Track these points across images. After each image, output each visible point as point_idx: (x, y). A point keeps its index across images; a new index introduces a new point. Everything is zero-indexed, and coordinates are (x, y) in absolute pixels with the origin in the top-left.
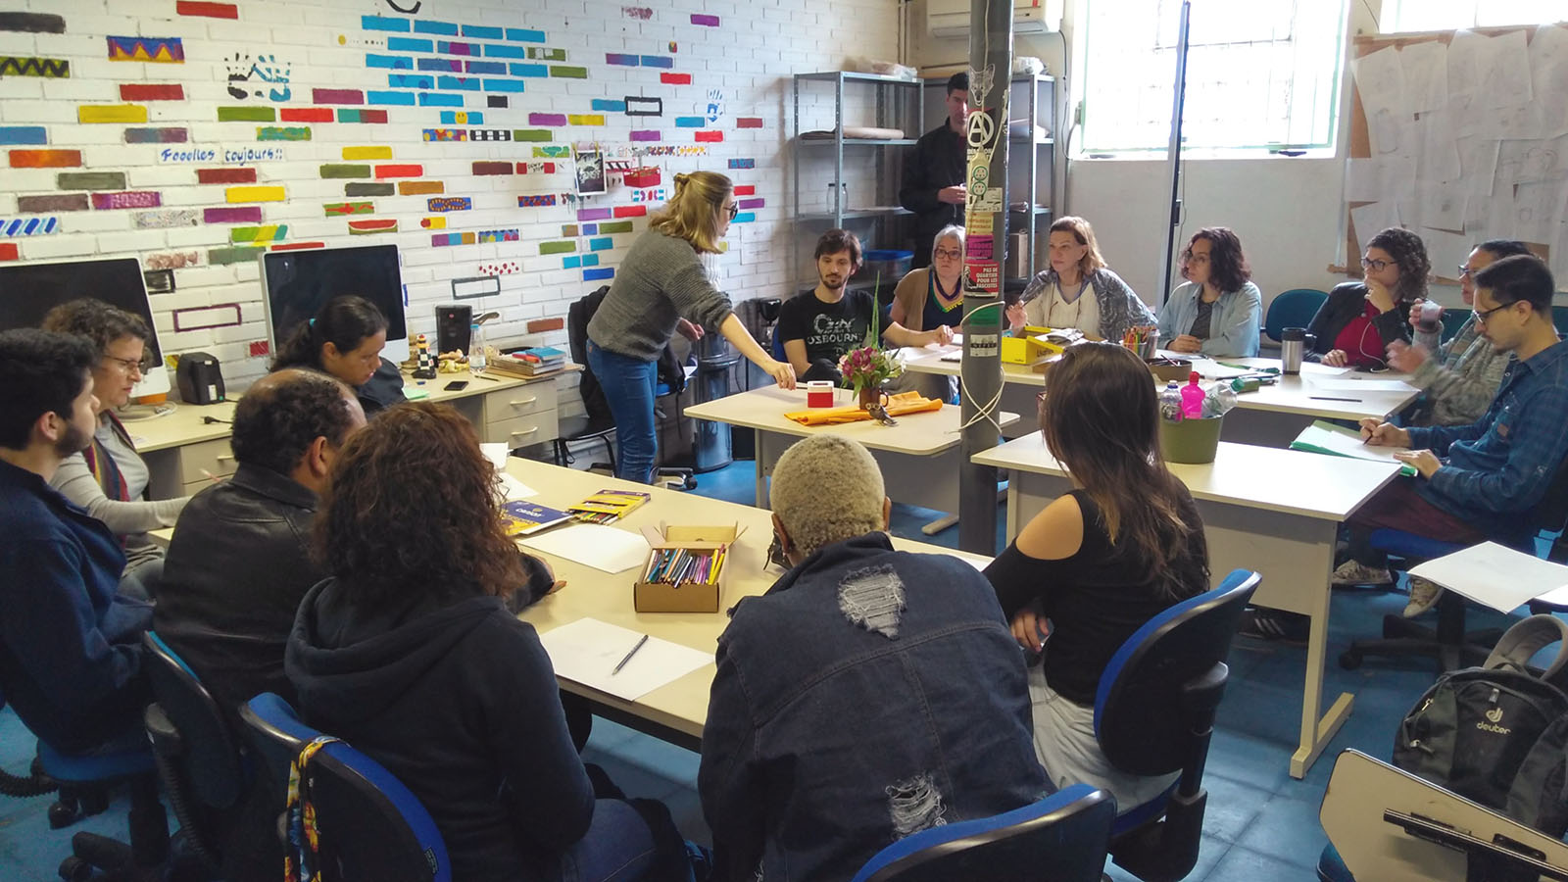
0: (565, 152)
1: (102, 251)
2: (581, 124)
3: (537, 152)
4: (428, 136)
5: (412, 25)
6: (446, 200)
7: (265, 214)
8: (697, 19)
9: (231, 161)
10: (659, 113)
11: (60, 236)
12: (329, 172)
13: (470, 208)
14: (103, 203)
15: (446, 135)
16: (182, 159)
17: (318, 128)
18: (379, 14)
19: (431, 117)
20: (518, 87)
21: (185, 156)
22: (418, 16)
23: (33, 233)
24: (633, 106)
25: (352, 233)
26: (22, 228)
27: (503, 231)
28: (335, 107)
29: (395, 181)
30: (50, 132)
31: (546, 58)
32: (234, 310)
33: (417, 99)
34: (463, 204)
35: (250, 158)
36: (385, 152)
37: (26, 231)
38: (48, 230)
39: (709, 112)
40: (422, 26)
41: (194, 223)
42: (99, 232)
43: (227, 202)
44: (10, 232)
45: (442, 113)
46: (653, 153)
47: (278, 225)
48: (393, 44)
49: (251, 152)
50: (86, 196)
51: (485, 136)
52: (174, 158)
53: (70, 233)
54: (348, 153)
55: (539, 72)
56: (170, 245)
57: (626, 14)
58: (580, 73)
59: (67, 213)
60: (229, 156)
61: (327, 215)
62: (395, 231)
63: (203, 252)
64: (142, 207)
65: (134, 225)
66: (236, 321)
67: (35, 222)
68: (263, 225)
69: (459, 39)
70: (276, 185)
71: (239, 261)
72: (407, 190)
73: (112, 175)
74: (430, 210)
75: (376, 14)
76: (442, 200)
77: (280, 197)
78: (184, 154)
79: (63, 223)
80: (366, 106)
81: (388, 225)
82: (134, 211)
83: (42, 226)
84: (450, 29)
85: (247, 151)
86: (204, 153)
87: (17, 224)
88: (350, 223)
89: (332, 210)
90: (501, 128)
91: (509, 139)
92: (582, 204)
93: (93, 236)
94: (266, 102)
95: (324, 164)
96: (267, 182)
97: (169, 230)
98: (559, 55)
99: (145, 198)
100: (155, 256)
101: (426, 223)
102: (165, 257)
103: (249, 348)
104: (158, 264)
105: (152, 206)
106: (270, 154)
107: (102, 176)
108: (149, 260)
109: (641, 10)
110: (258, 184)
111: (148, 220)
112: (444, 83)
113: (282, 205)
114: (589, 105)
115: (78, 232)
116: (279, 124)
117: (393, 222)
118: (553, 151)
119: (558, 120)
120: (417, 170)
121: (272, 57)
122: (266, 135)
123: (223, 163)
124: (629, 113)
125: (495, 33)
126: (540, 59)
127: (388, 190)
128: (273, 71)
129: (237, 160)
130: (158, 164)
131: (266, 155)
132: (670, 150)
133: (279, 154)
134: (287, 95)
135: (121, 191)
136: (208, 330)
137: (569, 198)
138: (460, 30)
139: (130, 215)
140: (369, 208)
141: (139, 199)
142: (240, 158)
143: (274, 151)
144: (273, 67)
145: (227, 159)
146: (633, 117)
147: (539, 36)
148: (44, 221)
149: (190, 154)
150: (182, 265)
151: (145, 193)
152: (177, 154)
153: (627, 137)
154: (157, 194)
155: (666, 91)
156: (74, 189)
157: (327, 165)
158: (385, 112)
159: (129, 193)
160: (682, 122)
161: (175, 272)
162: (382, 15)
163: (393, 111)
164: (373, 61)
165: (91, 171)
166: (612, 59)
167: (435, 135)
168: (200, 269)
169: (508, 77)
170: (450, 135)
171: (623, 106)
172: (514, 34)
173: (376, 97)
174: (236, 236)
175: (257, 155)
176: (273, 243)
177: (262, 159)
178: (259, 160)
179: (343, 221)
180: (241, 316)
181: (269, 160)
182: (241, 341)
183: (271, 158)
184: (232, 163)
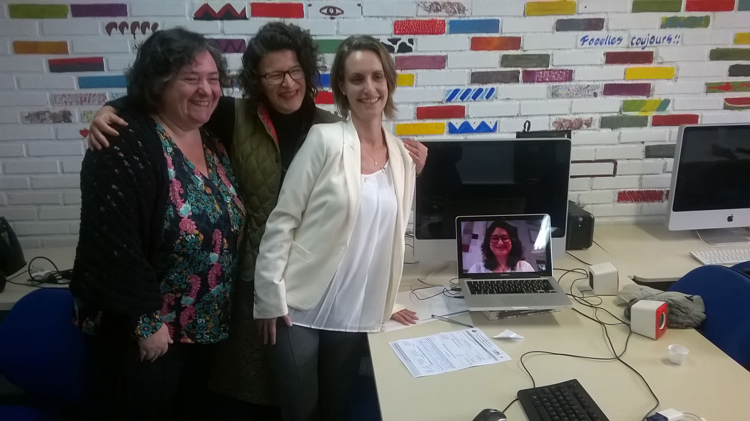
1: (522, 114)
7: (653, 90)
9: (635, 45)
11: (495, 102)
12: (717, 55)
14: (529, 77)
16: (596, 44)
17: (717, 17)
21: (599, 42)
23: (477, 99)
25: (726, 108)
26: (471, 95)
30: (502, 23)
32: (612, 165)
35: (651, 43)
37: (472, 98)
38: (487, 97)
41: (595, 95)
42: (522, 99)
43: (624, 79)
44: (462, 98)
47: (663, 99)
49: (653, 37)
50: (518, 72)
52: (590, 44)
53: (502, 100)
54: (738, 38)
56: (573, 111)
59: (503, 85)
60: (634, 41)
61: (707, 92)
63: (597, 117)
64: (559, 81)
65: (550, 93)
66: (612, 174)
67: (480, 91)
68: (650, 98)
70: (668, 66)
71: (624, 127)
73: (540, 56)
77: (670, 75)
78: (598, 39)
79: (499, 93)
82: (551, 84)
83: (484, 94)
85: (650, 37)
86: (615, 38)
87: (469, 91)
88: (727, 100)
89: (712, 88)
93: (518, 102)
95: (715, 47)
96: (661, 63)
97: (575, 100)
99: (562, 74)
100: (560, 119)
102: (568, 120)
103: (617, 195)
104: (561, 125)
105: (566, 81)
106: (669, 39)
107: (532, 57)
108: (555, 122)
110: (653, 65)
111: (560, 91)
113: (670, 83)
115: (508, 99)
116: (683, 13)
122: (668, 24)
123: (628, 47)
129: (640, 45)
130: (576, 47)
131: (665, 40)
133: (677, 40)
135: (545, 69)
136: (589, 178)
139: (548, 87)
140: (747, 86)
141: (556, 76)
142: (642, 43)
143: (673, 37)
145: (632, 44)
148: (486, 90)
149: (603, 40)
150: (579, 127)
151: (562, 70)
152: (593, 40)
154: (571, 71)
156: (511, 67)
157: (718, 48)
159: (551, 70)
161: (572, 132)
165: (526, 53)
168: (592, 132)
174: (626, 106)
175: (658, 41)
176: (655, 114)
177: (661, 43)
178: (658, 44)
179: (720, 97)
180: (616, 169)
181: (667, 44)
182: (612, 189)
183: (669, 43)
184: (636, 47)
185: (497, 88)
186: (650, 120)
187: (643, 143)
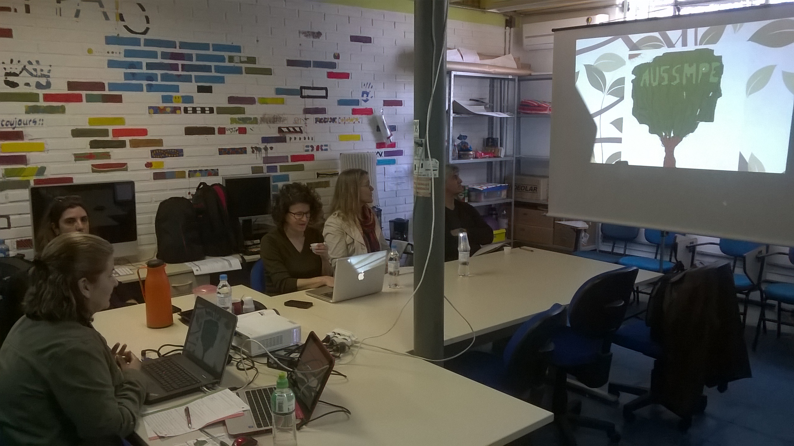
0: (255, 121)
2: (267, 103)
3: (233, 121)
4: (152, 111)
5: (142, 42)
6: (164, 151)
7: (29, 160)
8: (355, 39)
9: (5, 126)
10: (326, 97)
12: (77, 133)
13: (183, 156)
15: (165, 110)
17: (70, 106)
18: (118, 35)
19: (155, 99)
20: (221, 80)
22: (147, 36)
24: (306, 92)
25: (94, 171)
27: (206, 170)
28: (84, 93)
29: (127, 139)
31: (242, 62)
32: (5, 220)
33: (145, 88)
34: (178, 153)
35: (19, 124)
36: (121, 121)
39: (363, 96)
40: (148, 43)
45: (163, 96)
46: (320, 122)
47: (39, 167)
48: (128, 53)
49: (20, 120)
51: (194, 110)
54: (92, 121)
55: (238, 71)
57: (302, 36)
58: (267, 72)
60: (4, 123)
61: (76, 160)
62: (126, 170)
66: (7, 226)
68: (28, 166)
69: (177, 50)
70: (38, 141)
71: (9, 189)
72: (135, 144)
74: (152, 157)
75: (116, 35)
76: (161, 150)
77: (41, 148)
80: (107, 92)
81: (122, 167)
84: (172, 44)
85: (18, 120)
88: (92, 165)
89: (79, 157)
90: (207, 106)
91: (213, 112)
92: (267, 153)
94: (33, 90)
95: (74, 128)
96: (31, 140)
98: (252, 60)
101: (149, 165)
103: (15, 244)
106: (35, 122)
109: (313, 33)
110: (26, 141)
112: (165, 77)
113: (42, 154)
114: (273, 92)
116: (42, 103)
117: (125, 164)
118: (245, 120)
119: (251, 101)
120: (144, 132)
121: (38, 62)
122: (30, 110)
124: (302, 97)
125: (205, 47)
126: (237, 63)
127: (122, 145)
128: (38, 70)
129: (9, 126)
131: (31, 123)
132: (333, 120)
133: (41, 122)
134: (48, 85)
137: (256, 149)
138: (178, 45)
140: (107, 156)
142: (12, 125)
143: (37, 120)
144: (38, 68)
145: (2, 125)
146: (306, 99)
147: (237, 49)
153: (302, 112)
155: (331, 83)
157: (76, 129)
158: (121, 95)
160: (342, 103)
162: (120, 36)
163: (125, 95)
164: (112, 64)
166: (291, 63)
167: (156, 110)
169: (213, 74)
170: (168, 110)
171: (300, 92)
172: (217, 47)
173: (113, 86)
174: (8, 173)
175: (25, 123)
176: (37, 178)
177: (28, 125)
178: (26, 126)
179: (88, 164)
180: (10, 223)
181: (33, 125)
182: (10, 239)
183: (35, 124)
184: (5, 128)
186: (33, 183)
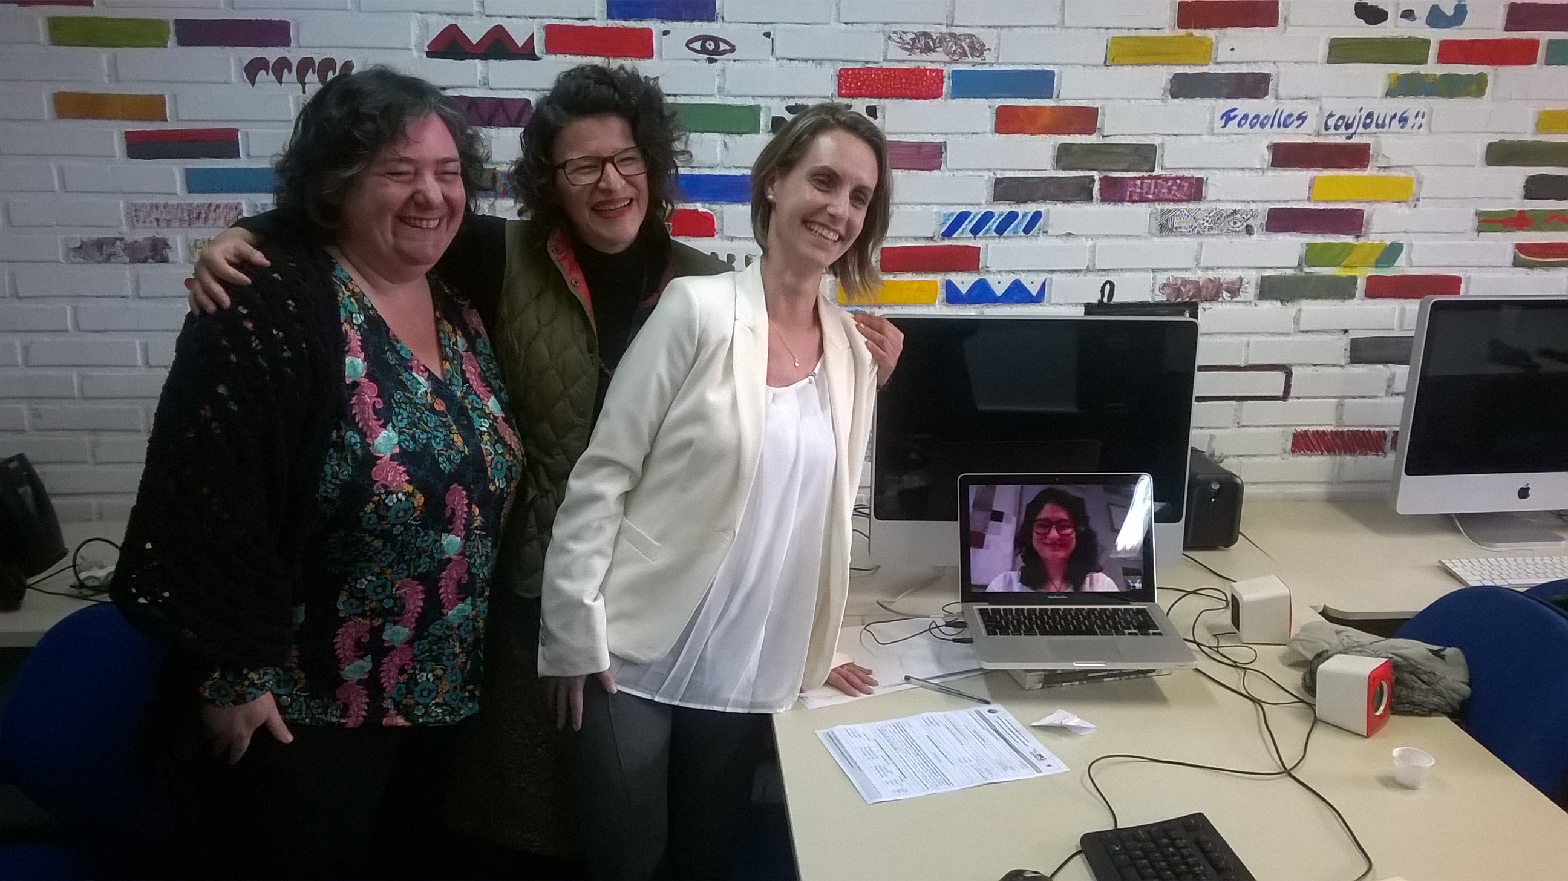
1: (1098, 268)
7: (1369, 223)
9: (1332, 130)
11: (1043, 240)
12: (1501, 154)
14: (1114, 192)
16: (1252, 126)
17: (1501, 76)
21: (1258, 121)
23: (1005, 234)
25: (1517, 263)
26: (993, 224)
28: (1544, 37)
30: (1060, 79)
32: (1280, 376)
35: (1365, 126)
37: (996, 231)
38: (1027, 230)
41: (1249, 230)
42: (1098, 236)
43: (1309, 199)
44: (975, 231)
47: (1388, 242)
49: (1370, 115)
50: (1092, 180)
52: (1239, 125)
53: (1057, 236)
54: (1545, 121)
56: (1202, 265)
59: (1059, 205)
60: (1332, 122)
61: (1479, 231)
63: (1253, 277)
64: (1173, 201)
65: (1155, 225)
66: (1281, 394)
67: (1013, 216)
68: (1362, 240)
70: (1400, 174)
71: (1307, 298)
73: (1137, 148)
77: (1404, 194)
78: (1257, 117)
79: (1051, 222)
82: (1159, 206)
83: (1021, 223)
85: (1364, 113)
86: (1291, 115)
87: (987, 216)
88: (1520, 247)
89: (1489, 222)
93: (1090, 243)
94: (1418, 29)
95: (1495, 139)
96: (1385, 168)
97: (1206, 240)
99: (1180, 187)
100: (1175, 279)
102: (1191, 282)
103: (1291, 438)
104: (1177, 291)
105: (1188, 201)
106: (1403, 120)
107: (1122, 150)
108: (1165, 285)
110: (1370, 171)
111: (1176, 222)
113: (1403, 210)
115: (1070, 234)
116: (1432, 67)
122: (1401, 87)
123: (1318, 134)
129: (1342, 129)
130: (1212, 132)
131: (1395, 121)
133: (1419, 121)
134: (1459, 16)
135: (1146, 174)
136: (1233, 403)
139: (1152, 213)
140: (1561, 221)
141: (1170, 189)
142: (1348, 126)
143: (1411, 115)
145: (1327, 128)
148: (1025, 215)
149: (1266, 117)
150: (1214, 298)
151: (1182, 178)
152: (1245, 117)
154: (1200, 181)
156: (1076, 169)
157: (1502, 141)
159: (1159, 177)
161: (1201, 306)
165: (1108, 141)
168: (1240, 306)
174: (1312, 256)
175: (1380, 122)
176: (1372, 272)
177: (1386, 129)
178: (1380, 130)
179: (1506, 242)
180: (1290, 386)
181: (1399, 130)
182: (1280, 426)
183: (1402, 127)
184: (1335, 134)
185: (1048, 211)
186: (1361, 284)
187: (1346, 331)
